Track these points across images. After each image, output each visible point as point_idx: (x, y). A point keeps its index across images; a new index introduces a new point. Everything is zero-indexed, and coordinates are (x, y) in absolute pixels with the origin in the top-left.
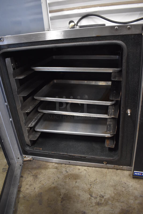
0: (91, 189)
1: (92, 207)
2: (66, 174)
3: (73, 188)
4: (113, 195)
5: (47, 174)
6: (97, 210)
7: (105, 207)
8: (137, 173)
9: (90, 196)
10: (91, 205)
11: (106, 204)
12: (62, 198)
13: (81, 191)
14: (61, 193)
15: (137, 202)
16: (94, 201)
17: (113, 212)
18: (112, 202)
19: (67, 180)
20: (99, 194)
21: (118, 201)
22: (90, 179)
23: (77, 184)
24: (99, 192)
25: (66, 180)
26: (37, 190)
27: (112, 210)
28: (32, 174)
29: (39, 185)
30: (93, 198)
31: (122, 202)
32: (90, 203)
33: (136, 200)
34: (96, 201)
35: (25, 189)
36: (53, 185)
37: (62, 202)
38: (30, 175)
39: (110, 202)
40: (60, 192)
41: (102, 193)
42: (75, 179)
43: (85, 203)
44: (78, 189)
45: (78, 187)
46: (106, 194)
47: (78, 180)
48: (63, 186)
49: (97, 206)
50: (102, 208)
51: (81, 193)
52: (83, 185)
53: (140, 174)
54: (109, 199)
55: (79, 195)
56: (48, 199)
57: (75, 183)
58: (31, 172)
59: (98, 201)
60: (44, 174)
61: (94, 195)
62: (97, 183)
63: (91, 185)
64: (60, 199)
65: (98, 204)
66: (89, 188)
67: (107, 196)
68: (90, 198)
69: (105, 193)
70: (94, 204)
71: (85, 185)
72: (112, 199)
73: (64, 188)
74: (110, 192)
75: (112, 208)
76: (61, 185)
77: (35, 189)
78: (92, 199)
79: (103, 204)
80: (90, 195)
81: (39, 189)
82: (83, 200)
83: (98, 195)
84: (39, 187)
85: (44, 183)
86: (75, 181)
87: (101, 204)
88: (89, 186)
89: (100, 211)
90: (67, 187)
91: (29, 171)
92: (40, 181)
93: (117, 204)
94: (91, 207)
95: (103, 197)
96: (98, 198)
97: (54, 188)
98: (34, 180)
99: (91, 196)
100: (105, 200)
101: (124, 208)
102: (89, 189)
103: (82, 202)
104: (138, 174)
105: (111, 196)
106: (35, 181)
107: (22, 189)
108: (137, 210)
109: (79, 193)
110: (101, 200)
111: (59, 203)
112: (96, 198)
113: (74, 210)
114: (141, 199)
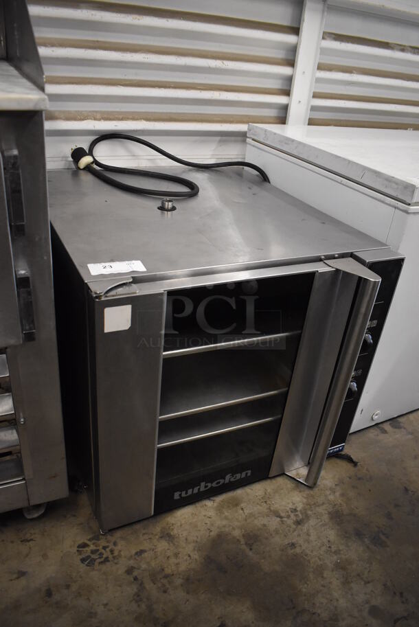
0: (272, 509)
1: (295, 530)
2: (215, 504)
3: (246, 520)
4: (305, 500)
5: (183, 522)
6: (304, 531)
7: (310, 521)
9: (279, 519)
10: (291, 529)
11: (307, 517)
12: (246, 544)
13: (261, 518)
14: (238, 538)
15: (338, 494)
16: (289, 522)
17: (323, 522)
18: (312, 511)
19: (226, 514)
20: (288, 509)
21: (316, 505)
22: (257, 494)
24: (285, 506)
25: (223, 513)
26: (196, 556)
28: (157, 537)
29: (191, 546)
30: (285, 519)
31: (323, 504)
32: (288, 528)
33: (334, 492)
34: (292, 521)
35: (173, 567)
36: (213, 534)
37: (251, 549)
38: (155, 541)
39: (309, 512)
40: (234, 537)
41: (291, 506)
42: (237, 505)
43: (281, 531)
44: (255, 518)
45: (251, 515)
46: (296, 504)
47: (243, 505)
48: (229, 525)
49: (300, 527)
50: (306, 525)
51: (264, 521)
52: (255, 509)
54: (305, 509)
55: (264, 525)
56: (228, 558)
57: (241, 511)
58: (152, 534)
59: (295, 519)
60: (179, 524)
61: (282, 514)
62: (272, 494)
63: (266, 502)
64: (244, 547)
65: (298, 523)
66: (267, 509)
67: (300, 507)
68: (282, 521)
69: (294, 504)
70: (294, 526)
71: (259, 507)
72: (309, 507)
73: (234, 529)
74: (298, 499)
75: (318, 519)
76: (225, 526)
77: (189, 556)
78: (286, 521)
79: (303, 519)
80: (277, 517)
81: (196, 552)
82: (276, 529)
83: (288, 512)
84: (194, 549)
85: (195, 539)
86: (239, 508)
87: (301, 521)
88: (264, 505)
89: (308, 530)
90: (237, 524)
91: (144, 534)
92: (186, 539)
93: (320, 510)
94: (293, 532)
95: (295, 510)
96: (292, 515)
97: (219, 536)
98: (174, 544)
99: (281, 517)
100: (302, 514)
101: (330, 510)
102: (269, 509)
103: (277, 532)
105: (304, 504)
106: (176, 543)
107: (168, 571)
108: (345, 505)
109: (262, 523)
110: (296, 515)
111: (250, 553)
112: (289, 517)
113: (277, 549)
114: (338, 488)
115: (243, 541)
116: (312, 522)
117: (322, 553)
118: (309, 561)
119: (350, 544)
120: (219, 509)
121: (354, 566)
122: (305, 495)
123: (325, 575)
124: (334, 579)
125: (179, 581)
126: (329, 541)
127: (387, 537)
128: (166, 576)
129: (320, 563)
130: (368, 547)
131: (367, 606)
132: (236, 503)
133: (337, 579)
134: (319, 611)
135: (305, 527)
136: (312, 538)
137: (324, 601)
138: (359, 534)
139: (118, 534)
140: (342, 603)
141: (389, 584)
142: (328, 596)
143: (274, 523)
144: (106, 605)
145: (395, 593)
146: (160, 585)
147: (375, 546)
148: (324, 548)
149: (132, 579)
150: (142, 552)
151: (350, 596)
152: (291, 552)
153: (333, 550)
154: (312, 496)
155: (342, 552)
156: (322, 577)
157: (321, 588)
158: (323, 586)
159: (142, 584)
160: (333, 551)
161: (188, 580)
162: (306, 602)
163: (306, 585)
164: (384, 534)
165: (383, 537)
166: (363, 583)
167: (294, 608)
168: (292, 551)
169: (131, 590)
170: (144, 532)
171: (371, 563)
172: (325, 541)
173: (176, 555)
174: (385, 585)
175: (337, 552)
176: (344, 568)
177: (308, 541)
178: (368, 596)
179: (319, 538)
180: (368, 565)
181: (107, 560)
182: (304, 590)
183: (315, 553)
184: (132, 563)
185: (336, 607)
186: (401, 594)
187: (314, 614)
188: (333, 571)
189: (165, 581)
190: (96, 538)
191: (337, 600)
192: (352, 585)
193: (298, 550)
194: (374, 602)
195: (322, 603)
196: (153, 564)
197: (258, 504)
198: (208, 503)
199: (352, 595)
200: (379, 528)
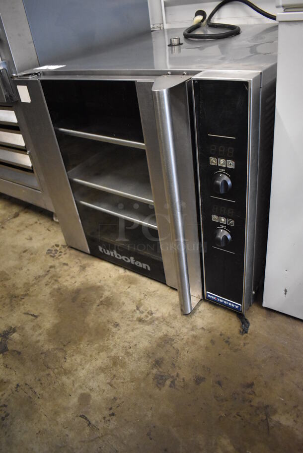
0: (142, 301)
1: (132, 321)
2: (123, 274)
3: (121, 293)
4: (167, 315)
5: (98, 268)
6: (134, 326)
7: (147, 326)
8: (211, 295)
9: (135, 308)
10: (131, 319)
11: (151, 322)
12: (101, 301)
13: (129, 299)
14: (103, 296)
15: (192, 333)
16: (138, 315)
17: (153, 335)
18: (159, 323)
20: (149, 309)
21: (168, 324)
22: (149, 288)
23: (129, 289)
24: (150, 307)
25: (118, 281)
26: (76, 285)
27: (153, 332)
28: (80, 264)
29: (83, 279)
30: (138, 312)
31: (171, 327)
32: (130, 316)
33: (192, 330)
34: (139, 316)
35: (64, 280)
36: (99, 284)
37: (98, 306)
38: (77, 265)
39: (156, 322)
40: (102, 294)
41: (153, 310)
43: (124, 314)
44: (126, 297)
45: (127, 294)
46: (158, 312)
47: (133, 286)
48: (111, 288)
49: (137, 322)
50: (142, 326)
51: (127, 302)
52: (135, 293)
53: (215, 298)
54: (157, 319)
55: (124, 303)
56: (84, 299)
57: (127, 287)
58: (81, 262)
59: (142, 317)
60: (95, 267)
61: (141, 309)
62: (156, 295)
63: (146, 295)
64: (98, 302)
65: (140, 320)
67: (157, 315)
68: (135, 311)
69: (157, 310)
70: (135, 319)
72: (162, 320)
73: (109, 291)
74: (164, 311)
75: (154, 330)
76: (108, 286)
77: (75, 282)
78: (136, 313)
79: (146, 321)
80: (137, 306)
81: (80, 284)
82: (125, 311)
83: (146, 310)
84: (81, 282)
85: (89, 279)
86: (129, 285)
87: (143, 321)
88: (142, 296)
89: (137, 328)
90: (115, 290)
91: (79, 259)
92: (86, 276)
93: (164, 327)
94: (130, 321)
95: (152, 314)
96: (145, 314)
97: (99, 287)
99: (138, 308)
100: (151, 319)
101: (169, 335)
102: (141, 300)
103: (123, 312)
104: (213, 297)
105: (162, 316)
106: (81, 273)
107: (60, 280)
108: (185, 342)
109: (125, 301)
110: (147, 316)
111: (95, 307)
112: (142, 312)
113: (108, 318)
114: (201, 331)
115: (102, 299)
116: (147, 328)
117: (121, 345)
118: (108, 339)
119: (143, 360)
120: (120, 278)
121: (122, 370)
122: (171, 313)
123: (101, 354)
124: (102, 360)
125: (56, 286)
126: (136, 345)
127: (170, 386)
128: (56, 281)
129: (111, 347)
130: (148, 374)
131: (88, 390)
132: (131, 282)
133: (102, 363)
134: (68, 360)
135: (138, 325)
136: (132, 334)
137: (79, 361)
138: (158, 363)
139: (73, 251)
140: (82, 373)
141: (118, 401)
142: (83, 362)
143: (130, 307)
144: (28, 270)
145: (111, 409)
146: (49, 281)
147: (154, 380)
148: (126, 344)
149: (47, 270)
150: (67, 265)
151: (91, 376)
152: (110, 326)
153: (130, 351)
154: (176, 318)
155: (130, 357)
156: (99, 353)
157: (89, 355)
158: (91, 356)
159: (46, 275)
160: (128, 351)
161: (59, 289)
162: (72, 351)
163: (86, 345)
164: (173, 382)
165: (168, 382)
166: (108, 381)
167: (64, 346)
168: (112, 327)
169: (41, 273)
170: (80, 258)
171: (132, 382)
172: (135, 342)
173: (73, 277)
174: (115, 399)
175: (128, 354)
176: (115, 364)
177: (126, 332)
178: (97, 389)
179: (135, 337)
180: (129, 380)
181: (53, 257)
182: (82, 346)
183: (118, 340)
184: (57, 265)
185: (76, 370)
186: (113, 414)
187: (65, 358)
188: (108, 357)
189: (53, 281)
190: (64, 246)
191: (83, 369)
192: (102, 375)
193: (114, 330)
194: (94, 395)
195: (76, 360)
196: (61, 272)
197: (140, 292)
198: (121, 271)
199: (93, 377)
200: (177, 376)
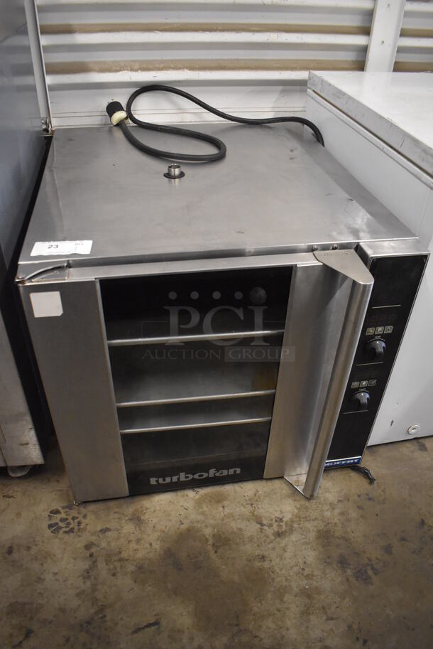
0: (256, 513)
1: (271, 542)
2: (197, 497)
3: (223, 520)
4: (296, 511)
5: (158, 508)
6: (281, 545)
7: (292, 536)
9: (259, 526)
10: (268, 540)
11: (291, 530)
12: (213, 545)
13: (239, 521)
14: (207, 536)
15: (337, 511)
16: (269, 531)
17: (307, 540)
18: (299, 524)
19: (205, 509)
20: (273, 517)
21: (307, 519)
22: (245, 494)
23: (226, 510)
24: (271, 514)
25: (202, 508)
26: (157, 546)
27: (304, 537)
28: (127, 518)
29: (157, 534)
30: (265, 528)
31: (313, 520)
32: (265, 538)
33: (333, 509)
34: (272, 531)
35: (131, 553)
36: (183, 527)
37: (216, 552)
38: (123, 521)
39: (296, 525)
40: (204, 536)
41: (277, 514)
42: (219, 502)
43: (256, 540)
44: (234, 520)
45: (231, 516)
46: (284, 514)
47: (226, 503)
48: (204, 522)
49: (278, 539)
50: (287, 539)
51: (242, 525)
52: (238, 509)
54: (292, 521)
55: (240, 529)
56: (189, 556)
57: (221, 509)
58: (123, 514)
59: (276, 530)
60: (152, 510)
61: (265, 522)
62: (262, 498)
63: (252, 504)
64: (210, 548)
65: (279, 535)
66: (251, 512)
67: (287, 517)
68: (261, 529)
69: (282, 513)
70: (273, 537)
71: (242, 508)
72: (298, 519)
73: (206, 526)
74: (289, 509)
75: (302, 534)
76: (198, 522)
77: (151, 545)
78: (265, 530)
79: (286, 531)
80: (257, 523)
81: (158, 543)
82: (252, 535)
83: (272, 520)
84: (158, 539)
85: (163, 528)
86: (221, 505)
87: (282, 533)
88: (249, 507)
89: (286, 545)
90: (212, 522)
91: (115, 513)
92: (154, 527)
93: (309, 525)
94: (269, 543)
95: (281, 520)
96: (275, 525)
97: (188, 530)
98: (140, 529)
99: (262, 525)
100: (286, 524)
101: (321, 528)
102: (253, 514)
103: (251, 539)
104: (328, 464)
105: (293, 515)
106: (143, 529)
107: (124, 555)
108: (340, 526)
109: (239, 527)
110: (280, 526)
111: (213, 556)
112: (270, 525)
113: (244, 558)
114: (340, 505)
115: (211, 542)
116: (294, 537)
117: (291, 574)
118: (273, 579)
119: (327, 571)
120: (199, 503)
121: (322, 597)
122: (298, 506)
123: (285, 599)
124: (294, 606)
125: (131, 568)
126: (305, 563)
127: (376, 574)
128: (121, 560)
129: (285, 583)
130: (348, 580)
131: (319, 644)
132: (219, 499)
133: (297, 607)
134: (262, 636)
135: (284, 542)
136: (287, 555)
137: (272, 625)
138: (343, 563)
139: (92, 507)
140: (292, 634)
141: (355, 627)
142: (280, 623)
143: (251, 529)
144: (55, 574)
145: (358, 639)
146: (111, 567)
147: (358, 580)
148: (296, 569)
149: (88, 555)
150: (107, 530)
151: (303, 629)
152: (257, 564)
153: (306, 573)
154: (307, 508)
155: (315, 578)
156: (282, 600)
157: (275, 612)
158: (279, 610)
159: (95, 562)
160: (305, 574)
161: (140, 568)
162: (253, 623)
163: (259, 604)
164: (373, 569)
165: (370, 572)
166: (324, 618)
167: (237, 625)
168: (260, 564)
169: (84, 565)
170: (116, 510)
171: (344, 598)
172: (301, 561)
173: (138, 541)
174: (350, 627)
175: (308, 577)
176: (309, 597)
177: (281, 557)
178: (325, 634)
179: (295, 556)
180: (339, 600)
181: (72, 530)
182: (256, 609)
183: (283, 572)
184: (93, 539)
185: (283, 636)
186: (365, 642)
187: (256, 637)
188: (296, 596)
189: (118, 564)
190: (70, 507)
191: (288, 629)
192: (312, 617)
193: (266, 565)
194: (329, 642)
195: (269, 628)
196: (113, 544)
197: (242, 505)
198: (191, 494)
199: (307, 627)
200: (370, 560)
